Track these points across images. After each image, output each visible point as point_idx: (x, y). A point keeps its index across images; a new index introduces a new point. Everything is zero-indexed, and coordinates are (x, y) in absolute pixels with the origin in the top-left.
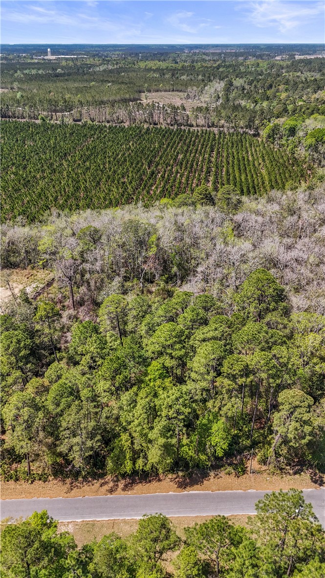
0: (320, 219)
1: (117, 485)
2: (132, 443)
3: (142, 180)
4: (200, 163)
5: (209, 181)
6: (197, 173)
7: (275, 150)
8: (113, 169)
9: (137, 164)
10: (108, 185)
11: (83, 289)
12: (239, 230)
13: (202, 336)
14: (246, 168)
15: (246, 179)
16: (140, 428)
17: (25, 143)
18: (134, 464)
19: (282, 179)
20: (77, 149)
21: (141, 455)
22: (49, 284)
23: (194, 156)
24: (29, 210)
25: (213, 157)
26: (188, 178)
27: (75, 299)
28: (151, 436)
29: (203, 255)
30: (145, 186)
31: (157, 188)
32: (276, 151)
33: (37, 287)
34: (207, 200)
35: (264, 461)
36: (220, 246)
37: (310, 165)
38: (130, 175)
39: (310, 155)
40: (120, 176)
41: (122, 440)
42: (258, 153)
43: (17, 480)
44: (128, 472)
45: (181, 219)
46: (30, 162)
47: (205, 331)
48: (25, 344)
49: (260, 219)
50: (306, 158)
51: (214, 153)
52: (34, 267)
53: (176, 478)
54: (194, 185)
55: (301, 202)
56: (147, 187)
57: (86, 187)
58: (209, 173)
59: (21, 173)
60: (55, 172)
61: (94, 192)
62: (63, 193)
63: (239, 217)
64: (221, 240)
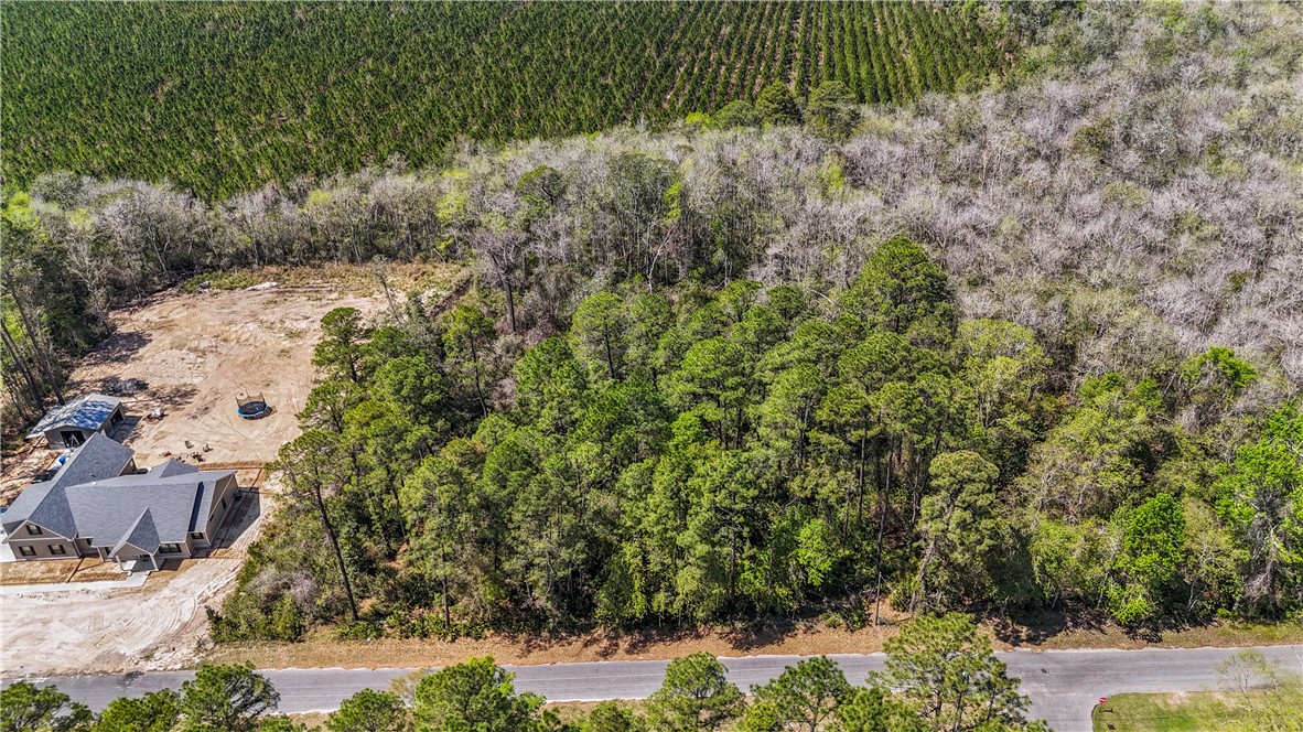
0: (1029, 150)
1: (617, 645)
2: (645, 561)
3: (644, 79)
4: (768, 43)
5: (789, 81)
6: (763, 64)
7: (935, 11)
8: (581, 58)
9: (633, 47)
10: (572, 92)
11: (532, 296)
12: (855, 174)
13: (778, 360)
14: (869, 51)
15: (870, 74)
16: (660, 527)
17: (389, 9)
18: (649, 601)
19: (948, 73)
20: (502, 20)
21: (662, 585)
22: (461, 290)
23: (757, 28)
24: (409, 144)
25: (797, 29)
26: (743, 72)
27: (516, 314)
28: (683, 539)
29: (779, 224)
30: (651, 91)
31: (676, 95)
32: (936, 14)
33: (437, 296)
34: (786, 113)
35: (902, 604)
36: (814, 202)
37: (1010, 43)
38: (618, 71)
39: (1010, 19)
40: (596, 72)
41: (625, 554)
42: (896, 18)
43: (425, 635)
44: (638, 615)
45: (731, 152)
46: (404, 48)
47: (783, 351)
48: (432, 381)
49: (899, 150)
50: (1002, 26)
51: (800, 21)
52: (427, 258)
53: (731, 633)
54: (757, 89)
55: (989, 115)
56: (657, 94)
57: (525, 98)
58: (790, 62)
59: (386, 70)
60: (458, 68)
61: (542, 106)
62: (477, 110)
63: (853, 147)
64: (817, 191)
